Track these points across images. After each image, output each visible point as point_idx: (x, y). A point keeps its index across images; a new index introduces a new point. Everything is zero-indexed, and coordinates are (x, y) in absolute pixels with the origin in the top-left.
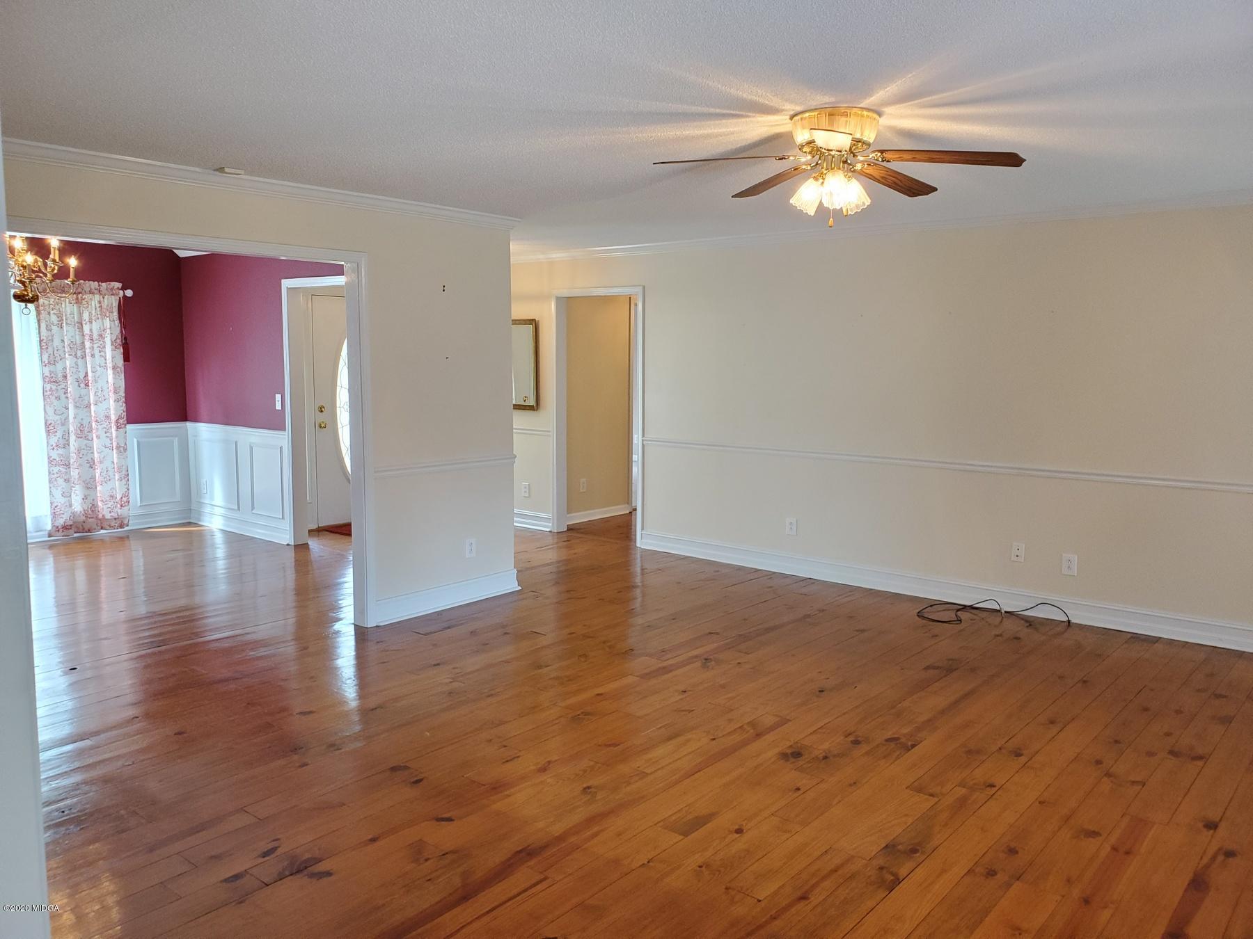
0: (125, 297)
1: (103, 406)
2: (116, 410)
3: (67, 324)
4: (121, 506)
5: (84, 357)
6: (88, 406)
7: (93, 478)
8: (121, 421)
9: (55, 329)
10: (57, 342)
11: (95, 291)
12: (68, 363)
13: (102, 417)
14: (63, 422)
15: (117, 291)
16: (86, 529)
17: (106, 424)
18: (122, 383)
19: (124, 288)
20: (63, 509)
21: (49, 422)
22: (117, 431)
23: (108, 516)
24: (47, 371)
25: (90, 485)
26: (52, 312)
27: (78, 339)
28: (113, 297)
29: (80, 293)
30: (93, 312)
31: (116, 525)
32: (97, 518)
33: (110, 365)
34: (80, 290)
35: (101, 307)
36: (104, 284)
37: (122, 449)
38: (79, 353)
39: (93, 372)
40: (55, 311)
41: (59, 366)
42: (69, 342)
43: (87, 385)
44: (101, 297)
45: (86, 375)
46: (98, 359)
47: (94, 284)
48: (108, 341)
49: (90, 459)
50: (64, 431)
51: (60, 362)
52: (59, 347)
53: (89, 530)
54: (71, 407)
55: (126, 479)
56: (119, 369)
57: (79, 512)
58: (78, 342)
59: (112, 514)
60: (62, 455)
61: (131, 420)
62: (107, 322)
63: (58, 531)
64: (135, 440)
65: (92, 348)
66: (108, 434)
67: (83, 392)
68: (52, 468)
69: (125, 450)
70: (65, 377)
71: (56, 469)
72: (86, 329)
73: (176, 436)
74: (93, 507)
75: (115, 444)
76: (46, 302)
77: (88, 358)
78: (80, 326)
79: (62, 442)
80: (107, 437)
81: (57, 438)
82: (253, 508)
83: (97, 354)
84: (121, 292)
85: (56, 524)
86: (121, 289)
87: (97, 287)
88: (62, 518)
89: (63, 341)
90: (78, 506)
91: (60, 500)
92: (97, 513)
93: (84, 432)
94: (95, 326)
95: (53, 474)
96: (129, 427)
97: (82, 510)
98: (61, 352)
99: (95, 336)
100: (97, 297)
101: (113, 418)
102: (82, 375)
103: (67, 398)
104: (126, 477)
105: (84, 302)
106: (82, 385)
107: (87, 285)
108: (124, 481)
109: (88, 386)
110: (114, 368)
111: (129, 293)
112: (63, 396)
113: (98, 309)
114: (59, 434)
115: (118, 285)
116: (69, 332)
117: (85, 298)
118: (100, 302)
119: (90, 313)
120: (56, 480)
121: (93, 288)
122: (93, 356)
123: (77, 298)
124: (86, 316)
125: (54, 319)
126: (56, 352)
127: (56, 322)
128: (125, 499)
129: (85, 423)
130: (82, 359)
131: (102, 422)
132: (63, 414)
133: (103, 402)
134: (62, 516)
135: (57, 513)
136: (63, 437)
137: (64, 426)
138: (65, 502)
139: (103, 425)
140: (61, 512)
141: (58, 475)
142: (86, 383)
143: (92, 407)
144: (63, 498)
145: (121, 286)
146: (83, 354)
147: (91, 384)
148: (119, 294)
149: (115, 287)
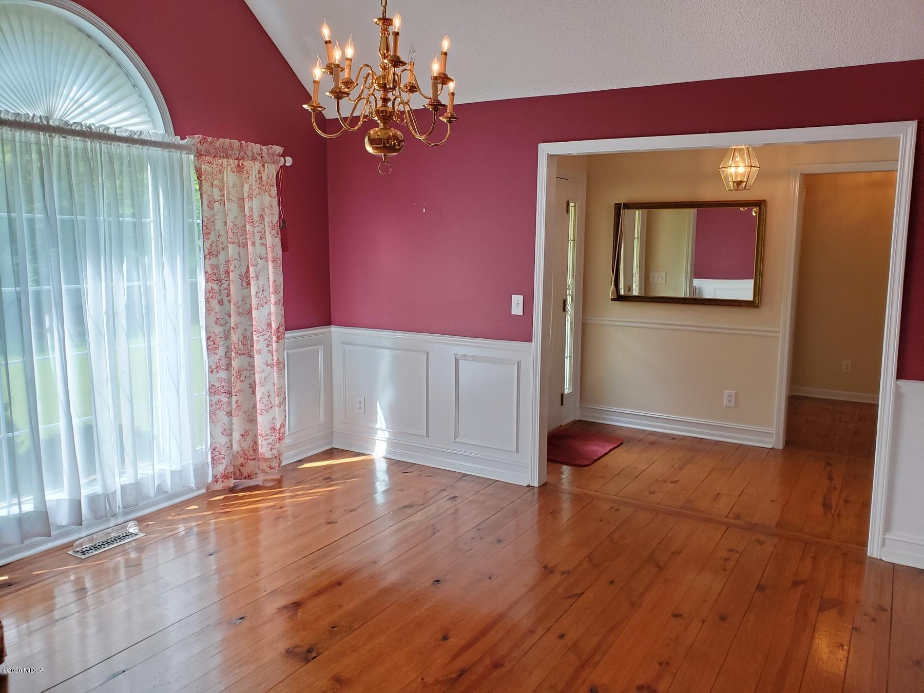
0: (284, 166)
1: (265, 310)
2: (277, 315)
3: (229, 200)
4: (280, 439)
5: (245, 245)
6: (250, 312)
7: (254, 406)
8: (281, 330)
9: (216, 205)
10: (219, 225)
11: (258, 156)
12: (230, 254)
13: (263, 325)
14: (225, 334)
15: (278, 157)
16: (245, 474)
17: (267, 334)
18: (281, 280)
19: (284, 155)
20: (223, 452)
21: (211, 336)
22: (277, 342)
23: (268, 455)
24: (209, 264)
25: (250, 417)
26: (214, 182)
27: (240, 221)
28: (273, 165)
29: (241, 158)
30: (253, 185)
32: (257, 459)
33: (270, 256)
34: (242, 154)
35: (260, 178)
36: (266, 149)
37: (281, 365)
38: (241, 240)
39: (254, 266)
41: (222, 258)
42: (232, 225)
43: (248, 283)
44: (262, 165)
45: (248, 270)
46: (259, 250)
47: (257, 147)
48: (268, 224)
49: (251, 382)
50: (226, 347)
51: (223, 252)
52: (222, 232)
53: (249, 476)
54: (233, 313)
56: (280, 262)
57: (239, 455)
58: (240, 225)
59: (271, 451)
60: (224, 379)
62: (267, 200)
63: (219, 481)
65: (253, 233)
66: (269, 347)
67: (245, 292)
68: (213, 398)
69: (284, 366)
70: (228, 273)
71: (217, 399)
72: (247, 207)
73: (321, 344)
74: (253, 445)
75: (275, 360)
76: (209, 169)
77: (250, 247)
78: (241, 203)
79: (224, 362)
80: (268, 351)
81: (217, 357)
82: (456, 436)
83: (258, 242)
84: (281, 159)
85: (216, 473)
86: (282, 156)
87: (258, 151)
88: (222, 463)
89: (225, 223)
90: (238, 445)
91: (221, 440)
92: (257, 452)
93: (246, 347)
94: (256, 203)
95: (214, 406)
97: (242, 449)
98: (223, 238)
99: (256, 218)
100: (258, 165)
101: (274, 326)
102: (243, 270)
103: (230, 301)
104: (283, 402)
105: (245, 171)
106: (244, 284)
107: (250, 148)
108: (282, 407)
109: (250, 284)
110: (273, 261)
111: (289, 161)
112: (225, 299)
113: (258, 181)
114: (221, 352)
115: (279, 149)
116: (231, 211)
117: (246, 166)
118: (260, 173)
119: (250, 186)
120: (217, 413)
121: (255, 151)
122: (253, 244)
123: (239, 166)
124: (247, 190)
125: (216, 193)
126: (218, 238)
127: (218, 198)
128: (283, 430)
129: (248, 334)
130: (243, 248)
131: (264, 333)
132: (226, 324)
133: (265, 306)
134: (223, 461)
135: (215, 458)
136: (226, 355)
137: (227, 340)
138: (226, 443)
139: (264, 336)
140: (223, 456)
141: (218, 407)
142: (247, 281)
143: (254, 313)
144: (226, 435)
145: (283, 151)
146: (244, 241)
147: (252, 282)
148: (279, 162)
149: (277, 153)
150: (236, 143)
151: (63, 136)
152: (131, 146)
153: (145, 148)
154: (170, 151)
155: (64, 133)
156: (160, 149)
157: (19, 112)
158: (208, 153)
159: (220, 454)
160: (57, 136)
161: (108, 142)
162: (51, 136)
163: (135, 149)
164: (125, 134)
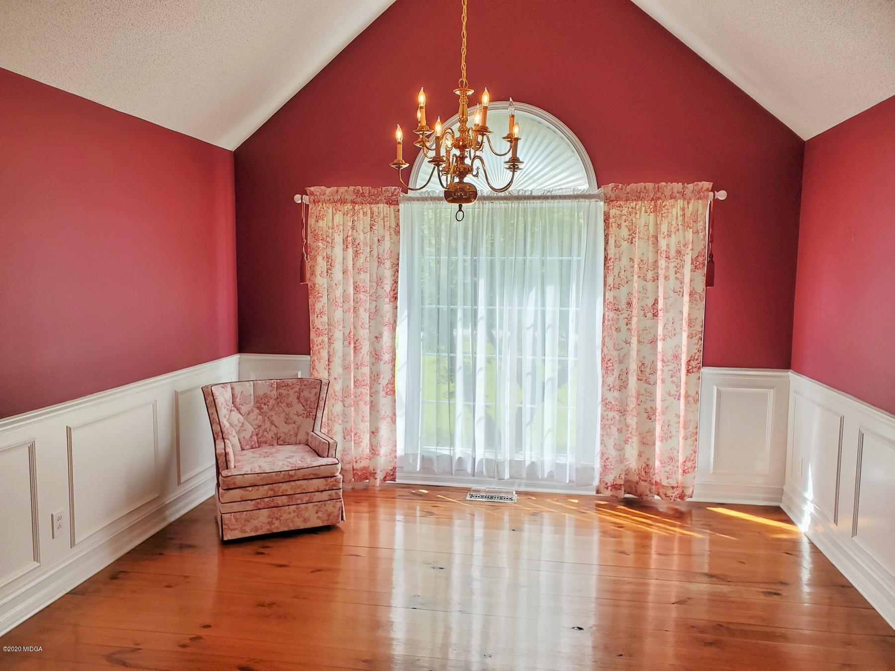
0: (716, 201)
1: (672, 343)
2: (688, 349)
3: (640, 238)
4: (684, 471)
5: (656, 279)
6: (654, 342)
7: (651, 432)
8: (693, 363)
10: (625, 261)
11: (678, 195)
12: (636, 285)
13: (669, 356)
14: (621, 359)
15: (706, 193)
16: (639, 493)
17: (673, 365)
18: (701, 315)
19: (714, 189)
20: (613, 464)
21: (608, 358)
22: (687, 375)
23: (665, 482)
24: (610, 295)
25: (646, 441)
26: (623, 224)
27: (651, 257)
28: (700, 201)
29: (659, 198)
30: (674, 223)
31: (674, 495)
32: (651, 483)
33: (686, 290)
34: (659, 194)
35: (684, 215)
36: (691, 186)
37: (693, 399)
38: (650, 275)
39: (664, 298)
40: (627, 223)
41: (624, 291)
42: (640, 260)
43: (655, 315)
44: (686, 203)
45: (656, 302)
46: (673, 282)
47: (678, 186)
48: (688, 259)
49: (649, 408)
50: (622, 370)
51: (626, 286)
52: (628, 268)
53: (641, 495)
54: (634, 340)
55: (693, 439)
56: (697, 296)
57: (633, 470)
58: (651, 260)
59: (670, 481)
60: (617, 399)
61: (706, 362)
62: (690, 234)
63: (607, 488)
64: (715, 388)
65: (667, 268)
66: (674, 379)
67: (649, 323)
68: (606, 413)
69: (696, 401)
70: (629, 304)
71: (611, 414)
72: (663, 243)
73: (772, 388)
74: (647, 468)
75: (683, 392)
76: (618, 212)
77: (661, 280)
78: (655, 240)
79: (618, 383)
80: (673, 382)
81: (614, 377)
83: (672, 276)
84: (711, 194)
85: (607, 481)
86: (711, 191)
87: (681, 190)
88: (612, 474)
89: (632, 260)
90: (633, 462)
91: (613, 453)
92: (651, 476)
93: (646, 373)
94: (673, 240)
95: (608, 420)
96: (706, 370)
97: (637, 468)
98: (628, 274)
99: (673, 253)
100: (680, 203)
101: (685, 358)
102: (650, 303)
103: (629, 329)
104: (694, 435)
105: (664, 210)
106: (650, 315)
107: (669, 188)
108: (690, 441)
109: (657, 316)
110: (691, 294)
111: (722, 195)
112: (624, 327)
113: (680, 219)
114: (616, 374)
115: (707, 185)
116: (642, 248)
117: (665, 205)
118: (683, 209)
119: (669, 223)
120: (610, 427)
121: (675, 190)
122: (666, 278)
123: (655, 206)
124: (664, 228)
125: (625, 232)
126: (623, 272)
127: (627, 237)
128: (689, 464)
129: (647, 362)
130: (653, 281)
131: (669, 363)
132: (622, 349)
133: (673, 338)
134: (613, 472)
135: (607, 467)
136: (619, 377)
137: (622, 364)
138: (616, 456)
139: (668, 367)
140: (612, 467)
141: (612, 422)
142: (654, 312)
143: (660, 344)
144: (616, 450)
145: (711, 186)
146: (654, 275)
147: (660, 314)
148: (707, 197)
149: (705, 188)
150: (650, 185)
151: (492, 201)
152: (544, 201)
153: (556, 201)
154: (579, 201)
155: (492, 200)
156: (569, 201)
157: (482, 189)
158: (617, 199)
159: (611, 465)
160: (487, 202)
161: (525, 201)
162: (483, 203)
163: (546, 204)
164: (540, 194)
